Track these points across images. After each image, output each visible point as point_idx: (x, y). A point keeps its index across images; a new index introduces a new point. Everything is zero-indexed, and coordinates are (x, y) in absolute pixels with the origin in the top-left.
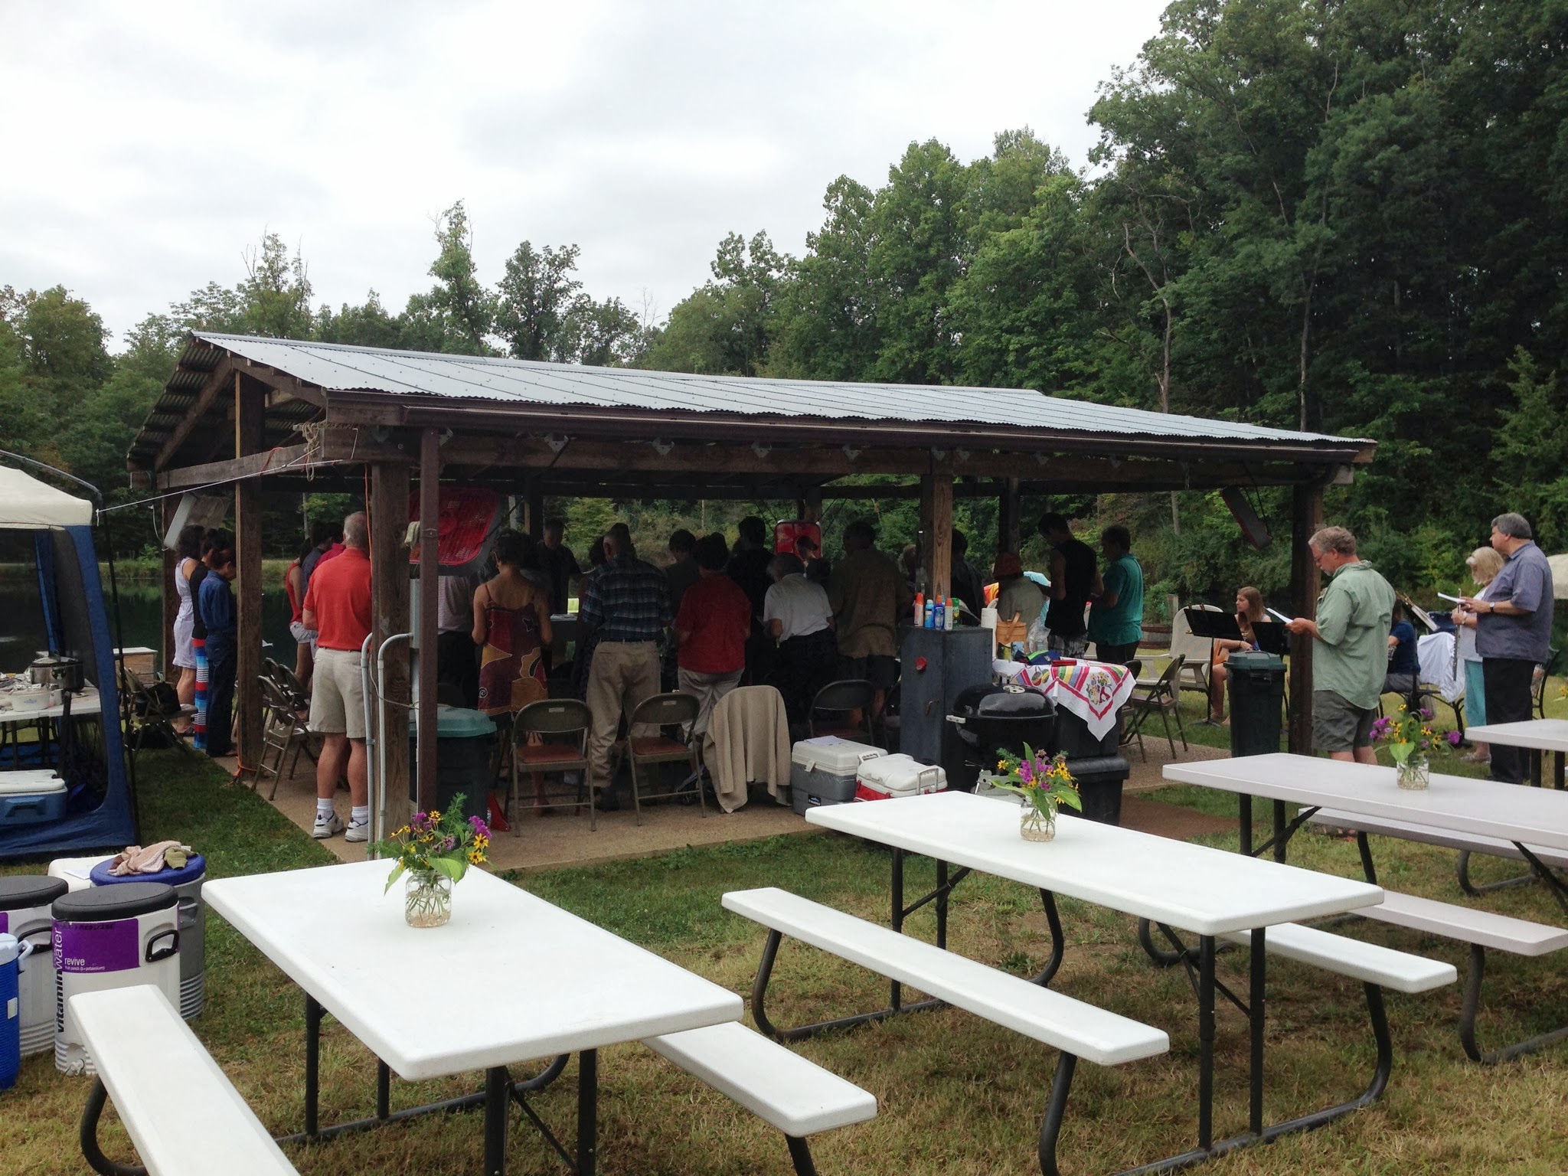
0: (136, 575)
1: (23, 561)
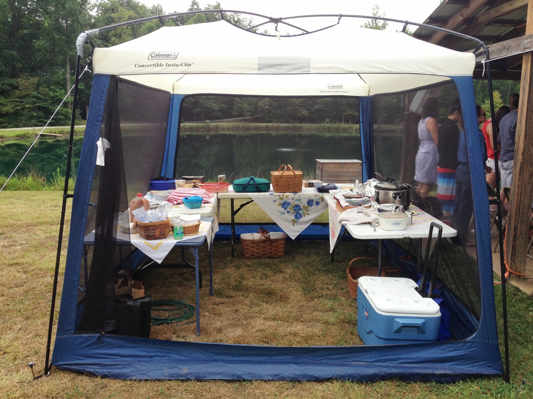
0: (323, 129)
1: (290, 123)
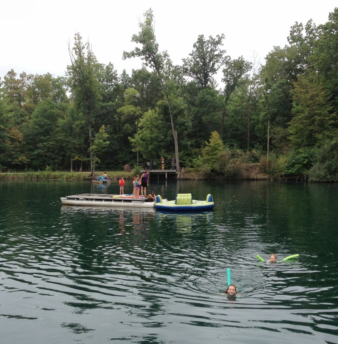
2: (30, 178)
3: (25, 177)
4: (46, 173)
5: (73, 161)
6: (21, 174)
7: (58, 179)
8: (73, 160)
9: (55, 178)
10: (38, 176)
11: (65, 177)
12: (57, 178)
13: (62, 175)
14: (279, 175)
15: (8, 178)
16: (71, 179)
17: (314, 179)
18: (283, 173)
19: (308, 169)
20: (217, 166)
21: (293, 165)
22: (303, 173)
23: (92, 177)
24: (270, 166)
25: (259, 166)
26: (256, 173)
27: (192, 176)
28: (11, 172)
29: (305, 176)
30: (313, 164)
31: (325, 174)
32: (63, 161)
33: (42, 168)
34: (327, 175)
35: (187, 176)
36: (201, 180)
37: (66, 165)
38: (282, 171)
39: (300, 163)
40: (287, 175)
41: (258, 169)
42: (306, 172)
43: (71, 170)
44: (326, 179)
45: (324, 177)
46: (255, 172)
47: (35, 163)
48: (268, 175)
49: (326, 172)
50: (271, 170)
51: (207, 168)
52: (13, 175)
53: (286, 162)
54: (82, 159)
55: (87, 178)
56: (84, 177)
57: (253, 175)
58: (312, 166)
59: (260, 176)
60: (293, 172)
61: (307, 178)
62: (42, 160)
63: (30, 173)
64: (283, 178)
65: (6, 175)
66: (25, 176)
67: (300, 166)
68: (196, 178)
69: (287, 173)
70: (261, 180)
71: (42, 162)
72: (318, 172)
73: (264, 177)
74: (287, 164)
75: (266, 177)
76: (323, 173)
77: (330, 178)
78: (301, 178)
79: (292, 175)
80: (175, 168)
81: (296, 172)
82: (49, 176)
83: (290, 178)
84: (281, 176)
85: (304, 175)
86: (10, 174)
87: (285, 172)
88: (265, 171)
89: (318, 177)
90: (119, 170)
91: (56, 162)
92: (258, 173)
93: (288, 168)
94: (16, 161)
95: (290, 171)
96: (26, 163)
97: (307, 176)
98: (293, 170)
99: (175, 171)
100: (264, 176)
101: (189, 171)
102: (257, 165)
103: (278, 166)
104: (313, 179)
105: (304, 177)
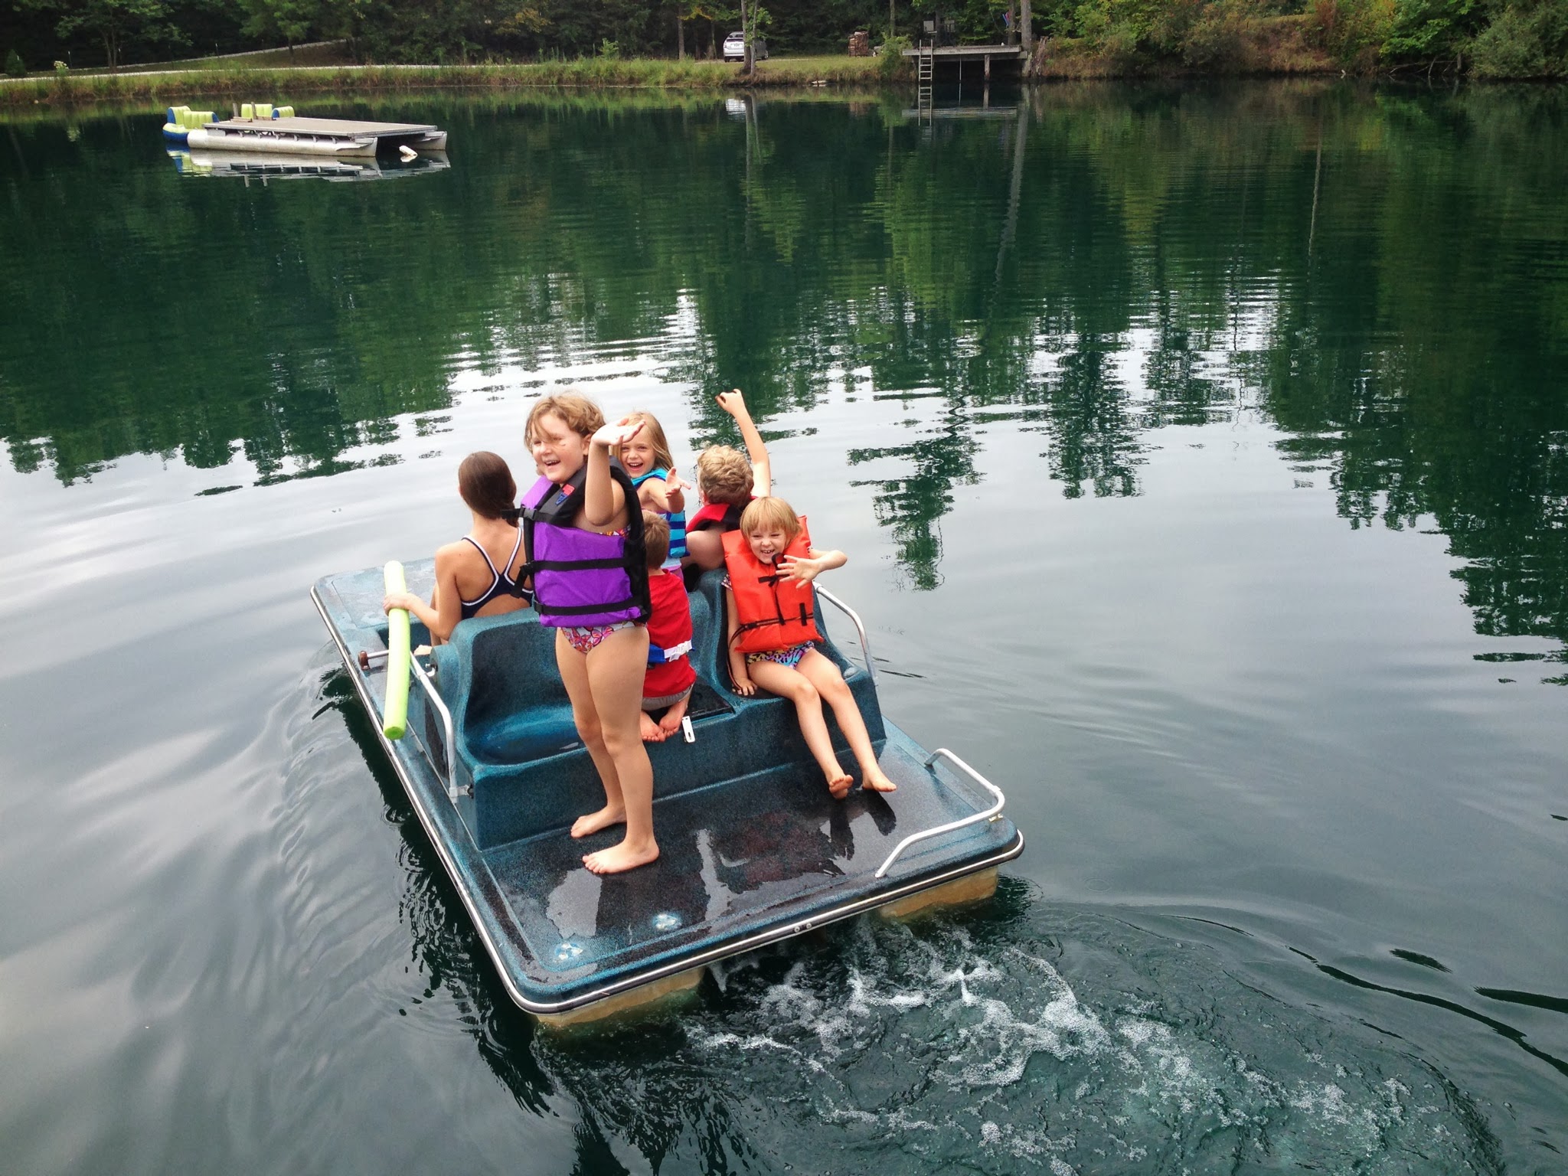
2: (555, 81)
3: (539, 81)
4: (602, 64)
5: (685, 23)
6: (525, 68)
7: (643, 86)
8: (687, 18)
9: (631, 80)
10: (577, 74)
11: (662, 78)
12: (639, 82)
13: (653, 72)
14: (1370, 57)
15: (489, 82)
16: (681, 86)
17: (1490, 70)
18: (1383, 50)
19: (1473, 34)
20: (1158, 29)
21: (1421, 21)
22: (1453, 48)
23: (747, 77)
24: (1340, 27)
25: (1302, 25)
26: (1291, 50)
27: (1073, 64)
28: (495, 61)
29: (1459, 58)
30: (1492, 15)
31: (1529, 50)
32: (653, 21)
33: (591, 49)
34: (1534, 55)
35: (1056, 66)
36: (1100, 78)
37: (663, 36)
38: (1381, 43)
39: (1445, 14)
40: (1396, 57)
41: (1298, 34)
42: (1462, 46)
43: (682, 52)
44: (1529, 69)
45: (1526, 62)
46: (1287, 45)
47: (567, 32)
48: (1333, 58)
49: (1533, 46)
50: (1344, 37)
51: (1124, 35)
52: (503, 72)
53: (1397, 10)
54: (712, 14)
55: (732, 78)
56: (722, 76)
57: (1282, 57)
58: (1487, 23)
59: (1306, 61)
60: (1420, 45)
61: (1466, 66)
62: (586, 21)
63: (555, 64)
64: (1382, 65)
65: (482, 72)
66: (541, 73)
67: (1446, 22)
68: (1087, 73)
69: (1398, 48)
70: (1305, 74)
71: (588, 27)
72: (1506, 45)
73: (1316, 64)
74: (1400, 18)
75: (1324, 63)
76: (1522, 50)
77: (1546, 66)
78: (1445, 66)
79: (1414, 54)
80: (1018, 38)
81: (1429, 44)
82: (612, 75)
83: (1405, 65)
84: (1378, 61)
85: (1454, 57)
86: (494, 68)
87: (1390, 44)
88: (1322, 45)
89: (1505, 63)
90: (831, 53)
91: (631, 27)
92: (1297, 52)
93: (1404, 30)
94: (507, 27)
95: (1410, 41)
96: (538, 31)
97: (1465, 58)
98: (1421, 40)
99: (1016, 50)
100: (1318, 59)
101: (1064, 51)
102: (1295, 23)
103: (1370, 23)
104: (1488, 71)
105: (1455, 65)
